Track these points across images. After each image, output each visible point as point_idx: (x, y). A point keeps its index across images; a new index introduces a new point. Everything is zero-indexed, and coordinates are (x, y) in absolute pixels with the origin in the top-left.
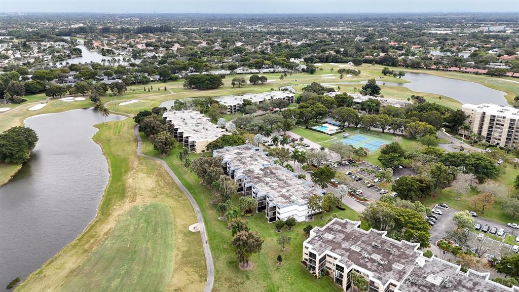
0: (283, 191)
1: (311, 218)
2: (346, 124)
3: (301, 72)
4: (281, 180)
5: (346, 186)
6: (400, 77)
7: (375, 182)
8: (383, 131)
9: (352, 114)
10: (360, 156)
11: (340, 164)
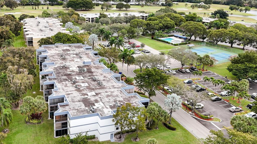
0: (89, 94)
1: (120, 138)
2: (193, 38)
3: (160, 6)
4: (95, 80)
5: (179, 97)
6: (246, 12)
7: (221, 95)
8: (232, 45)
9: (200, 27)
10: (205, 64)
11: (180, 71)
